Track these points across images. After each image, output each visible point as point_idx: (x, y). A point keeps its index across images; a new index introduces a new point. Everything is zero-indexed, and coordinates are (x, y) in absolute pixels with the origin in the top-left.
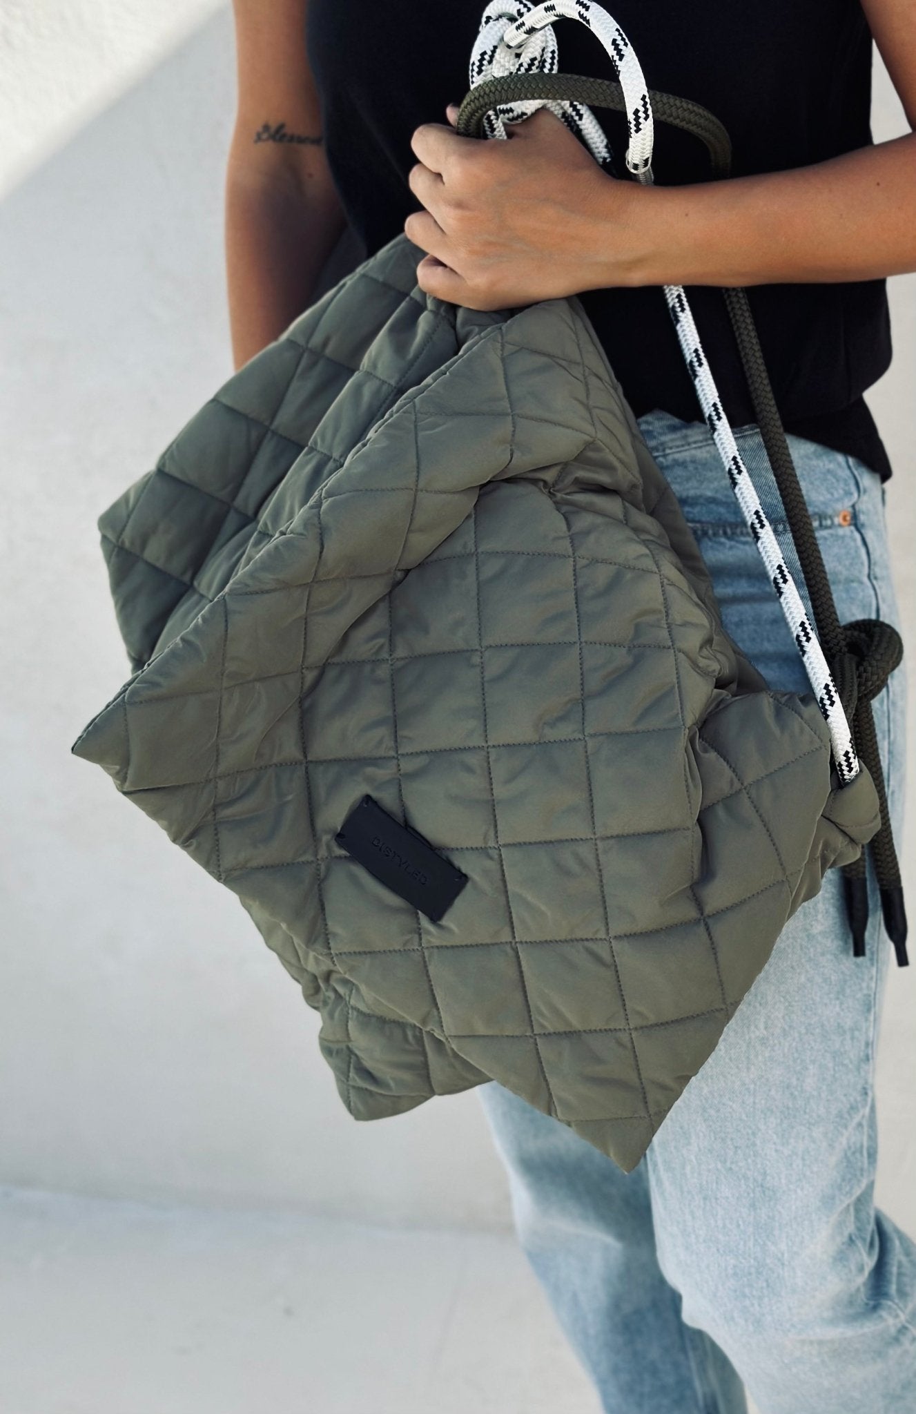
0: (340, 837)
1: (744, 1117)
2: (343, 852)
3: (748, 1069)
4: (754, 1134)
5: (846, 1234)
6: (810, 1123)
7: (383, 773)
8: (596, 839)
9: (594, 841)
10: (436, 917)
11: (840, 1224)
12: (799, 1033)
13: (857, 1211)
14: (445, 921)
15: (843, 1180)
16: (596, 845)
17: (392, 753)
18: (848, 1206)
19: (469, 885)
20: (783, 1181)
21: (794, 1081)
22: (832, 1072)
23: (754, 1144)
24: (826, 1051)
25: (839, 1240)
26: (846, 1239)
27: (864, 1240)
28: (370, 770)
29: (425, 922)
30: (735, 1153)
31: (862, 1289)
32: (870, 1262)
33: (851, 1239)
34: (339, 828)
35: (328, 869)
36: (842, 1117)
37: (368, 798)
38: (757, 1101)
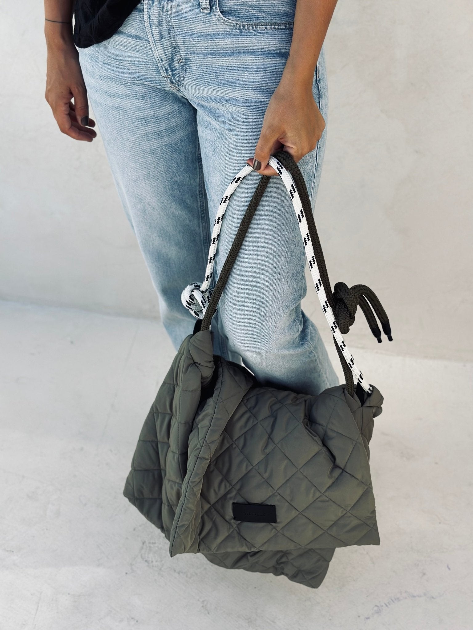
0: (235, 518)
1: (255, 276)
2: (239, 522)
3: (258, 258)
4: (259, 282)
5: (293, 318)
6: (281, 279)
7: (233, 493)
8: (299, 470)
9: (299, 471)
10: (275, 521)
11: (291, 315)
12: (278, 244)
13: (296, 310)
14: (278, 520)
15: (293, 299)
16: (300, 471)
17: (231, 487)
18: (294, 308)
19: (276, 507)
20: (270, 300)
21: (275, 262)
22: (290, 259)
23: (259, 286)
24: (288, 251)
25: (290, 320)
26: (292, 320)
27: (299, 320)
28: (229, 496)
29: (273, 524)
30: (252, 289)
31: (297, 338)
32: (301, 328)
33: (294, 319)
34: (233, 516)
35: (239, 529)
36: (293, 276)
37: (234, 504)
38: (261, 270)
